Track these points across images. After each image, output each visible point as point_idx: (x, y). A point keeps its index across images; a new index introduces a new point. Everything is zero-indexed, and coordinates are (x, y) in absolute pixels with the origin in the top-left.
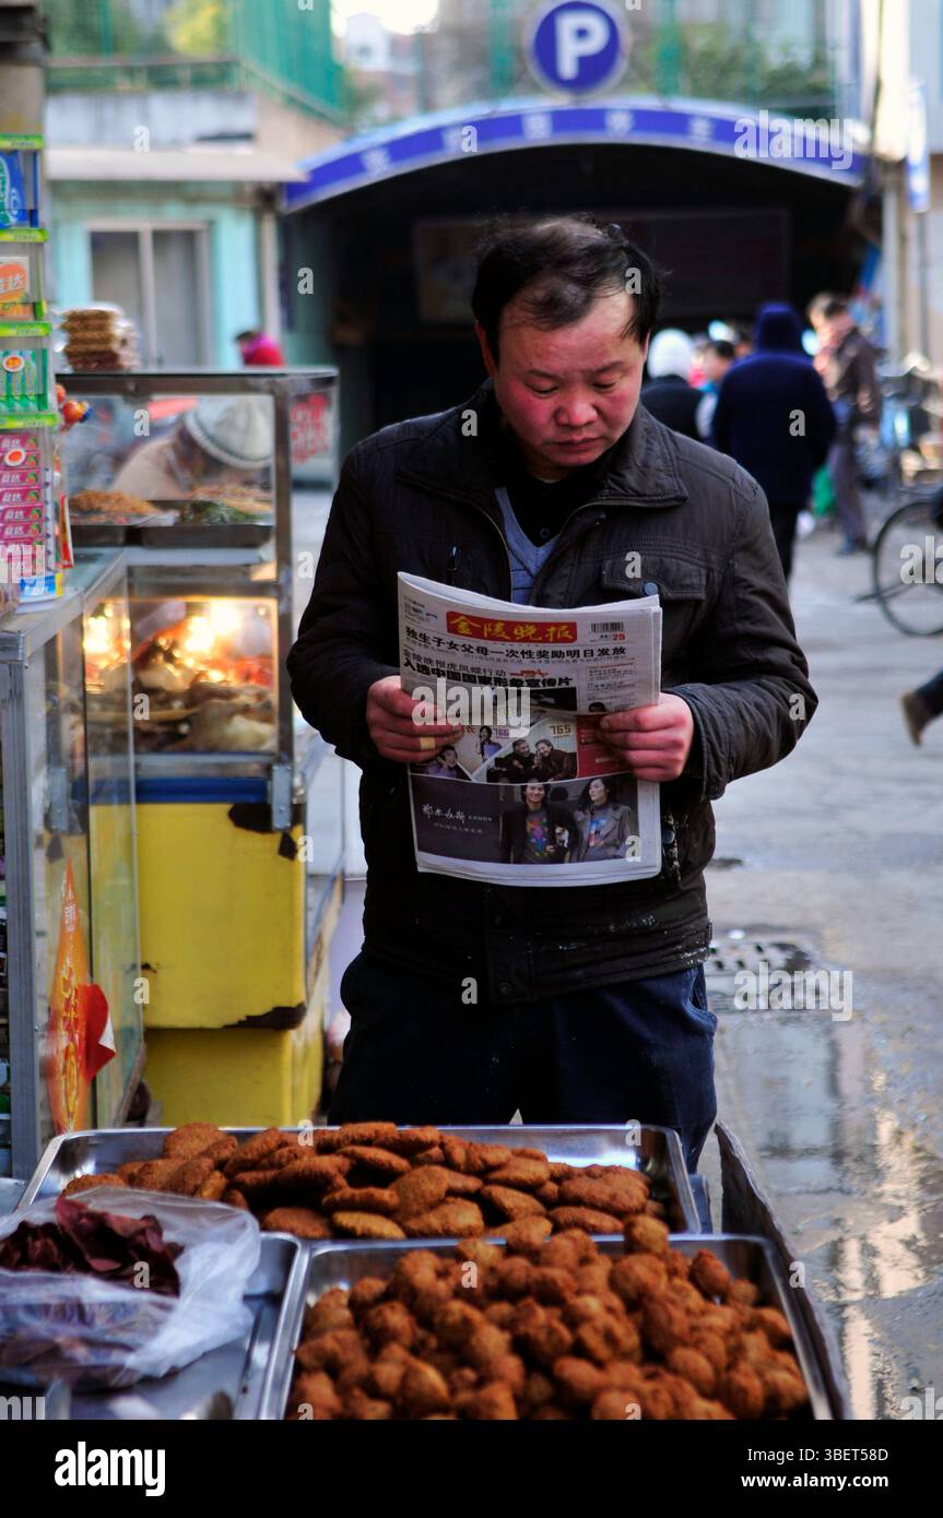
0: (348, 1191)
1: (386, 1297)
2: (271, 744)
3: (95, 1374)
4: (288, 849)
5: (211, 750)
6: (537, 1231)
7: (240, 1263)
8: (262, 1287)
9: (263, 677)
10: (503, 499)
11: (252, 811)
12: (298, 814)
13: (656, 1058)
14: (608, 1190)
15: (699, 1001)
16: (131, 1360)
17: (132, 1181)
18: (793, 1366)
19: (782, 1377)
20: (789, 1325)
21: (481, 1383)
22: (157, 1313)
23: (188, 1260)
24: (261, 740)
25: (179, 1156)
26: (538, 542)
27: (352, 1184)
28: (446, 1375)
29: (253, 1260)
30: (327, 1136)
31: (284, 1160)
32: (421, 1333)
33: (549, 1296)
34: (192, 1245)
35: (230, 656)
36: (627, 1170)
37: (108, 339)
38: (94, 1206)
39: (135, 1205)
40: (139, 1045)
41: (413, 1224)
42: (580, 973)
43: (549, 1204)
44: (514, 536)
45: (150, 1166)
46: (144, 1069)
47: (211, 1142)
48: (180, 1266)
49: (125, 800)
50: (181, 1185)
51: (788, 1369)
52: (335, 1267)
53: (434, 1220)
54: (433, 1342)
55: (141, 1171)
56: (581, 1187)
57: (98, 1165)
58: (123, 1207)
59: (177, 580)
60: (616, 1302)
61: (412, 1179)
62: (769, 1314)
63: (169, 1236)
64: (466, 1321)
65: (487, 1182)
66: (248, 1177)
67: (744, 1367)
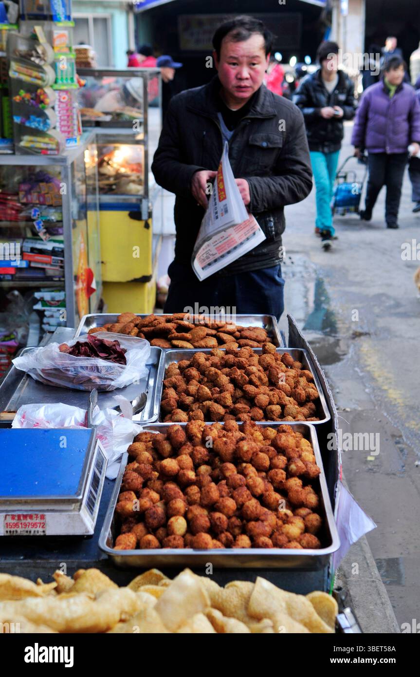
0: (176, 334)
1: (190, 366)
2: (142, 192)
3: (102, 387)
4: (147, 226)
5: (123, 194)
6: (235, 347)
7: (145, 355)
8: (150, 362)
9: (138, 171)
10: (220, 116)
11: (135, 214)
12: (150, 215)
13: (267, 293)
14: (255, 334)
15: (279, 275)
16: (113, 383)
17: (109, 330)
18: (314, 387)
19: (311, 390)
20: (312, 375)
21: (221, 392)
22: (120, 370)
23: (129, 354)
24: (138, 191)
25: (122, 322)
26: (230, 130)
27: (177, 332)
28: (210, 389)
29: (149, 354)
30: (169, 317)
31: (156, 324)
32: (202, 377)
33: (241, 366)
34: (129, 350)
35: (127, 164)
36: (260, 329)
37: (87, 57)
38: (99, 337)
39: (112, 337)
40: (101, 287)
41: (196, 344)
42: (243, 267)
43: (237, 338)
44: (223, 128)
45: (114, 325)
46: (102, 294)
47: (132, 318)
48: (126, 355)
49: (96, 210)
50: (123, 331)
51: (313, 388)
52: (173, 357)
53: (203, 343)
54: (206, 379)
55: (111, 327)
56: (247, 333)
57: (97, 324)
58: (109, 338)
59: (112, 139)
60: (261, 368)
61: (196, 330)
62: (306, 372)
63: (122, 347)
64: (216, 373)
65: (218, 332)
66: (145, 329)
67: (300, 387)
